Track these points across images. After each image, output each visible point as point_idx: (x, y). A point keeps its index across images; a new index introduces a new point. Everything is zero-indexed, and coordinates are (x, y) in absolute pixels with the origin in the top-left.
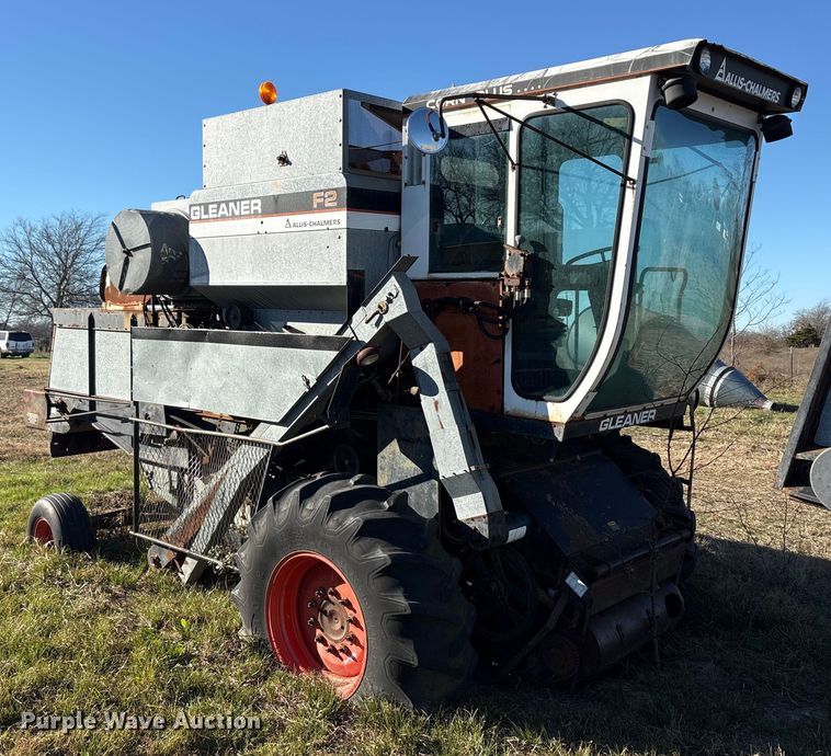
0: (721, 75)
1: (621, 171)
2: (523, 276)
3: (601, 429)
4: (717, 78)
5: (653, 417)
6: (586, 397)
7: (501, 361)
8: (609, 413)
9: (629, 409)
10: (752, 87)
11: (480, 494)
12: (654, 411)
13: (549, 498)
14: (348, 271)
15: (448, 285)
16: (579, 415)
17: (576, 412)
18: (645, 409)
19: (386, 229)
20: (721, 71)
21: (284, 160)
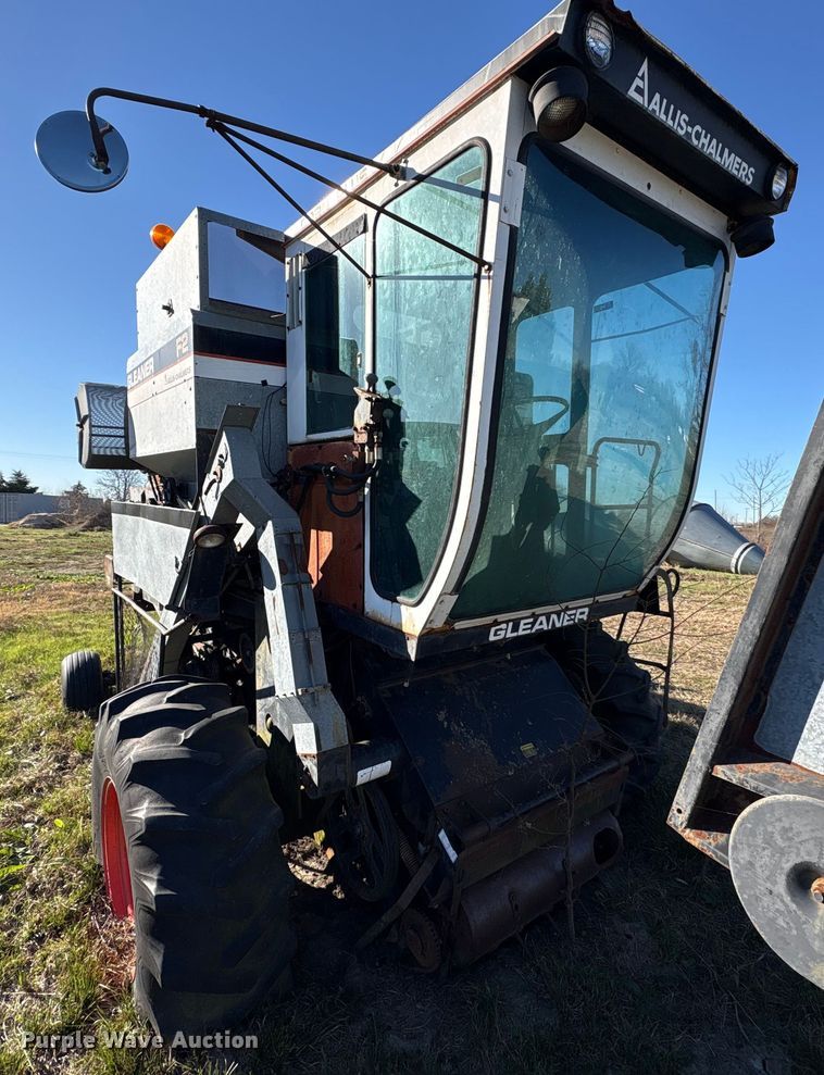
0: (639, 91)
1: (475, 252)
2: (370, 429)
3: (492, 638)
4: (632, 93)
5: (585, 617)
6: (440, 601)
7: (362, 546)
8: (501, 617)
9: (538, 611)
10: (703, 140)
11: (312, 724)
12: (586, 610)
13: (442, 716)
14: (198, 430)
15: (320, 447)
16: (439, 624)
17: (429, 621)
18: (567, 609)
19: (264, 383)
20: (637, 82)
21: (169, 309)
